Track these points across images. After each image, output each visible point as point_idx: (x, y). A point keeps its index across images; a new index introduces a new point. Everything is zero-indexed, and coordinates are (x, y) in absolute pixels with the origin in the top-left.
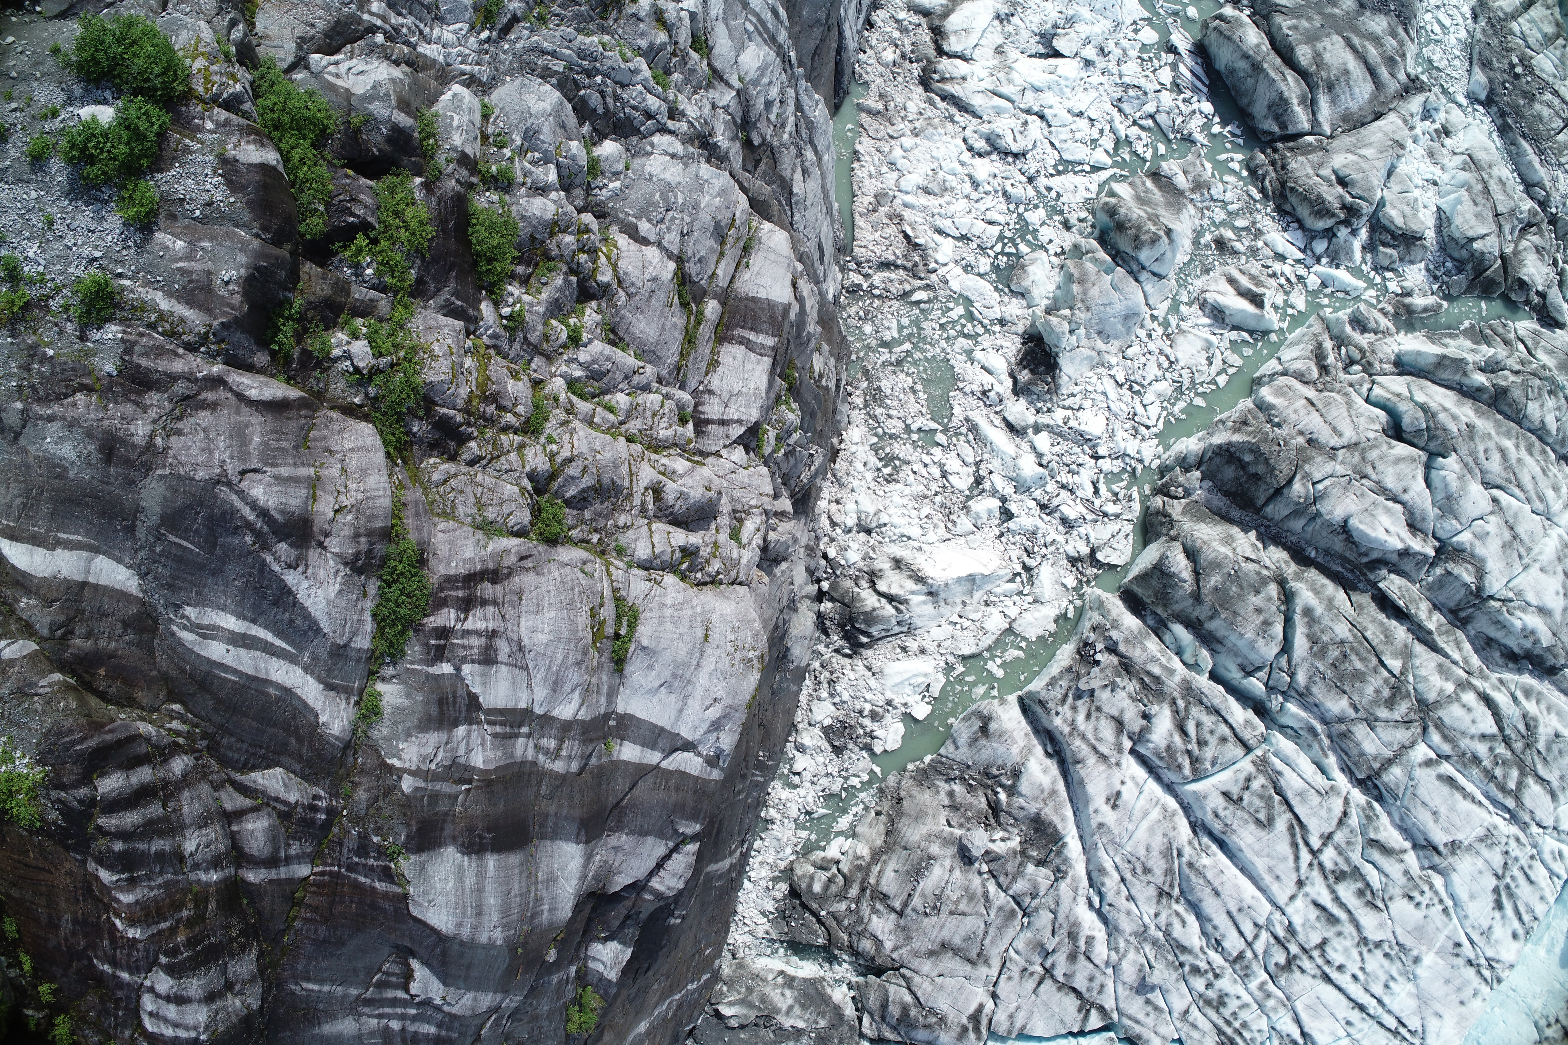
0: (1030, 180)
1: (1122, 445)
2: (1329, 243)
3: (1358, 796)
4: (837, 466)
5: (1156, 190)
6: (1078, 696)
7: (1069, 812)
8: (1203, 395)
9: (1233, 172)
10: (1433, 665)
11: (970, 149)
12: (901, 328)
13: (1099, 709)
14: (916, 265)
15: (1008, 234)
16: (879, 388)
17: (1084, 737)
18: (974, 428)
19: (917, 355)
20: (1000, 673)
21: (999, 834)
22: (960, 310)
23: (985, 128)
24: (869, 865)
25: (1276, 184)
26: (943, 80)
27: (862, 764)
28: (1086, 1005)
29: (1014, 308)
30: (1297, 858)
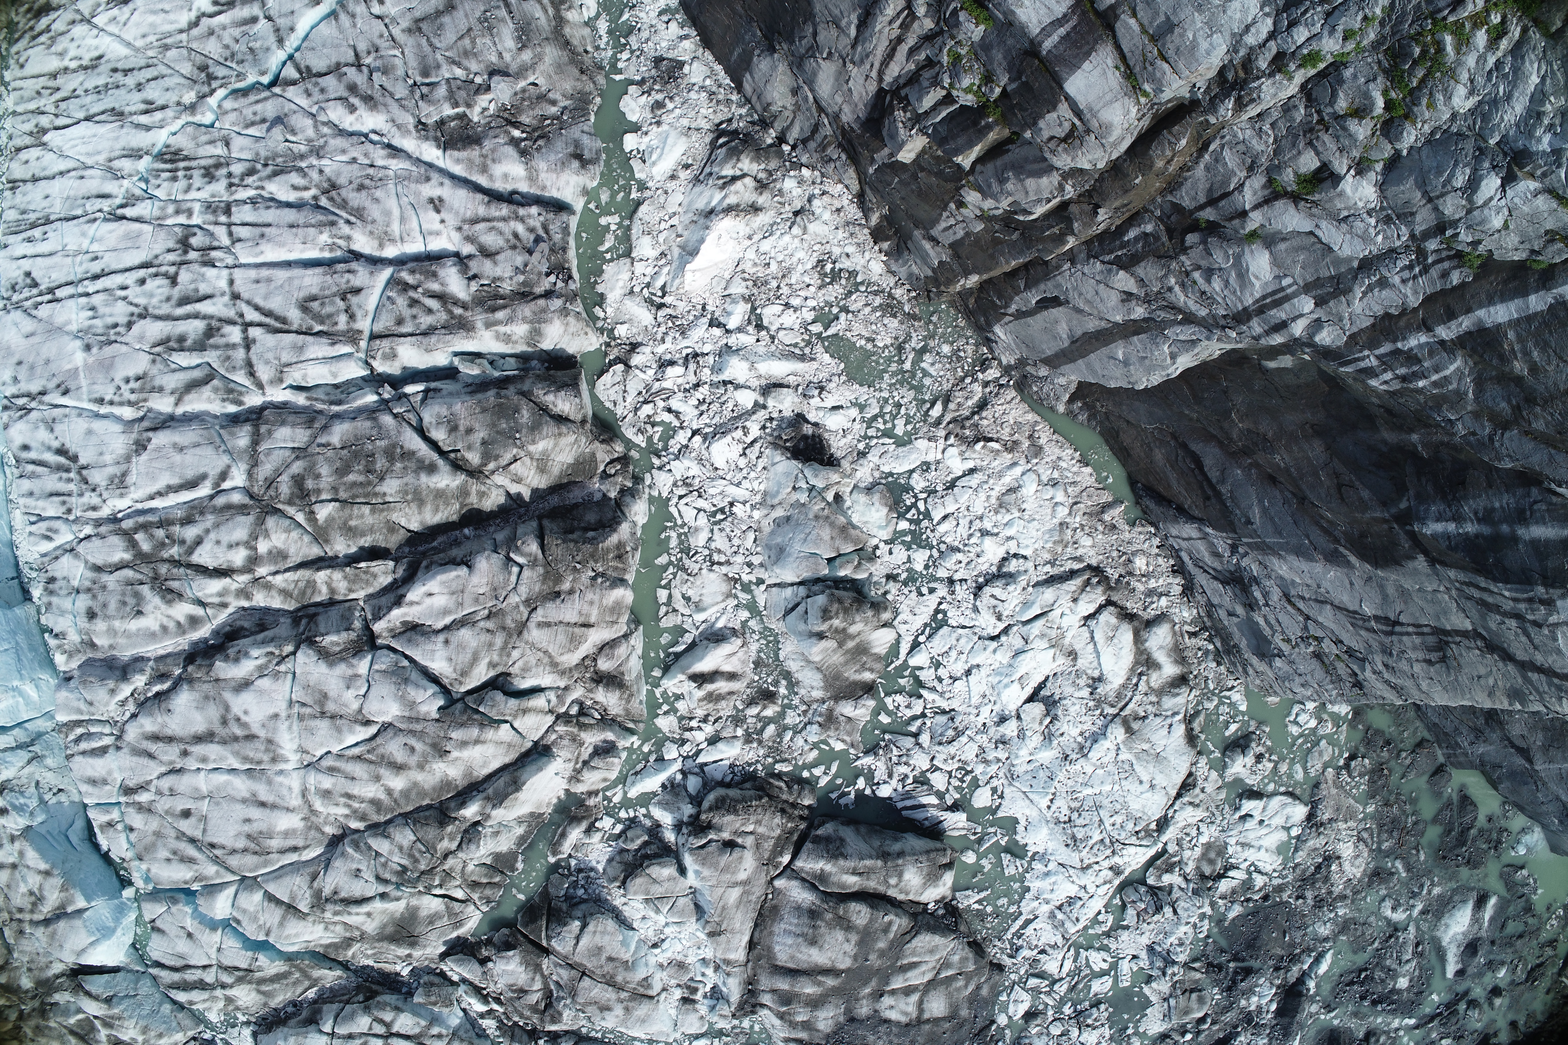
0: (951, 581)
1: (686, 463)
2: (690, 796)
3: (254, 400)
4: (866, 231)
5: (857, 677)
6: (538, 240)
7: (458, 170)
8: (665, 568)
9: (815, 764)
10: (292, 551)
11: (1015, 556)
12: (925, 373)
13: (514, 247)
14: (963, 427)
15: (925, 523)
16: (894, 316)
17: (504, 219)
18: (802, 358)
19: (894, 367)
20: (603, 221)
21: (492, 106)
22: (899, 431)
23: (1023, 581)
24: (557, 10)
25: (775, 792)
26: (1087, 583)
27: (633, 69)
28: (307, 74)
29: (864, 473)
30: (257, 308)
